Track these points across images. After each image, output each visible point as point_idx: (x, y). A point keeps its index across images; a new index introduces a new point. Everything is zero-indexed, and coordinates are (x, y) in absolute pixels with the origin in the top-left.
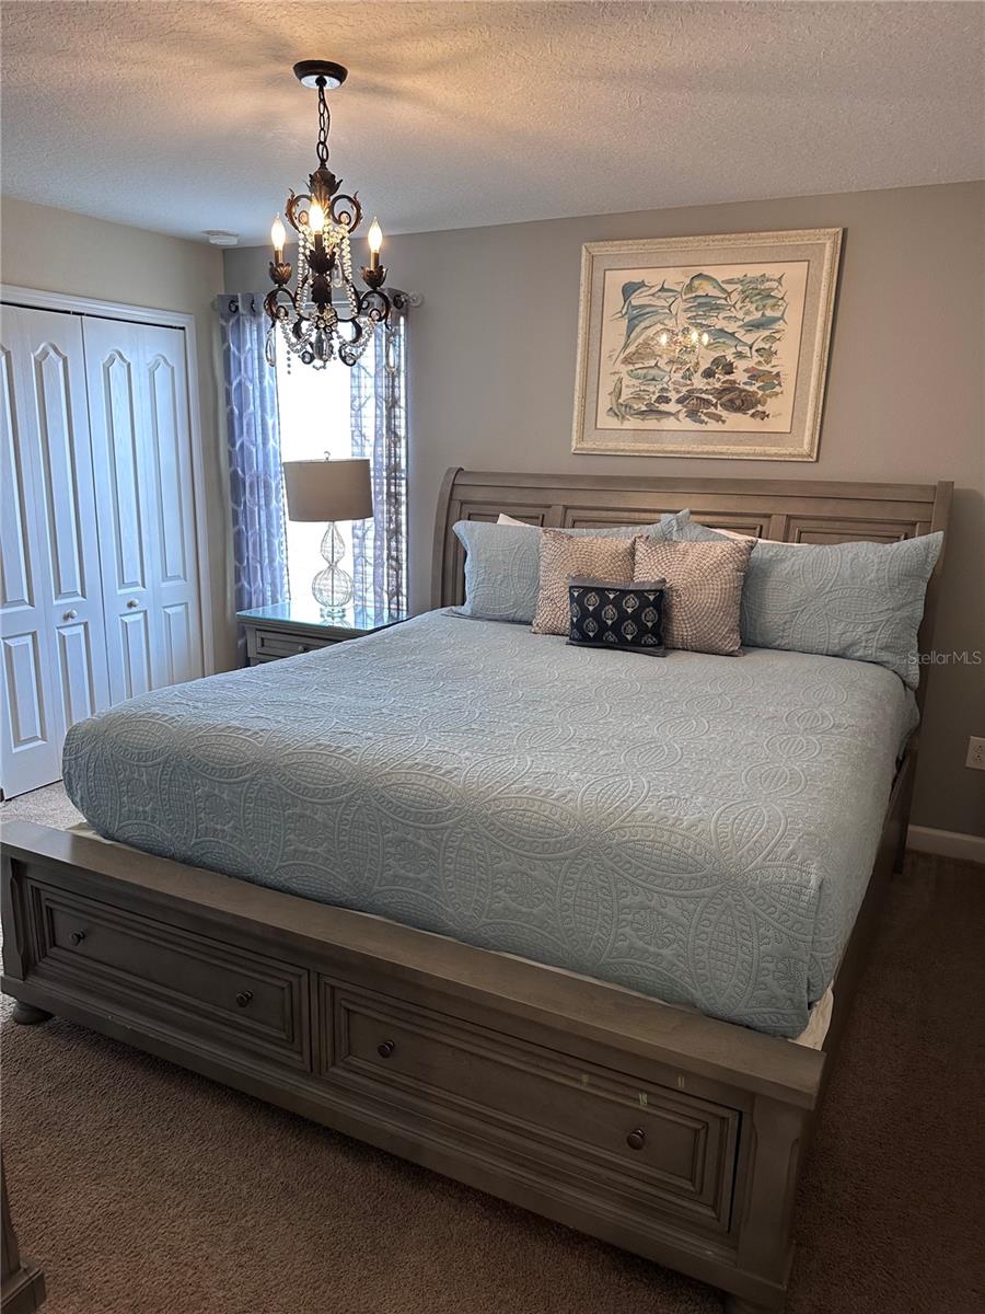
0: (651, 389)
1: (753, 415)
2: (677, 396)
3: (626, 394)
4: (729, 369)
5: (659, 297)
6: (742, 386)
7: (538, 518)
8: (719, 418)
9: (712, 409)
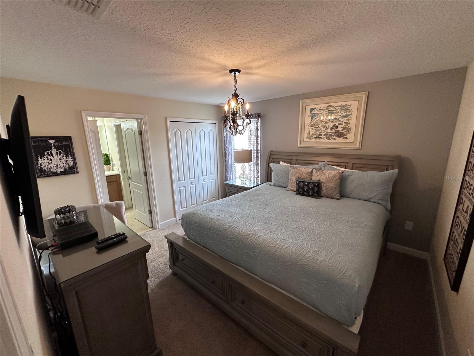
0: (317, 132)
1: (343, 138)
2: (324, 134)
3: (311, 134)
4: (337, 127)
5: (319, 111)
6: (340, 131)
7: (289, 162)
8: (334, 139)
9: (333, 137)
